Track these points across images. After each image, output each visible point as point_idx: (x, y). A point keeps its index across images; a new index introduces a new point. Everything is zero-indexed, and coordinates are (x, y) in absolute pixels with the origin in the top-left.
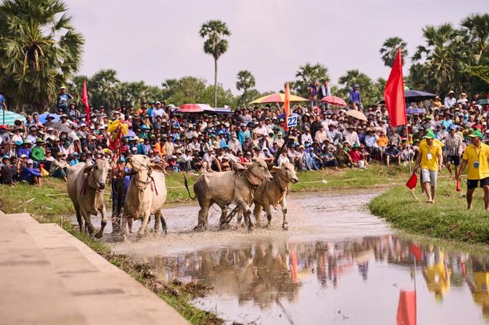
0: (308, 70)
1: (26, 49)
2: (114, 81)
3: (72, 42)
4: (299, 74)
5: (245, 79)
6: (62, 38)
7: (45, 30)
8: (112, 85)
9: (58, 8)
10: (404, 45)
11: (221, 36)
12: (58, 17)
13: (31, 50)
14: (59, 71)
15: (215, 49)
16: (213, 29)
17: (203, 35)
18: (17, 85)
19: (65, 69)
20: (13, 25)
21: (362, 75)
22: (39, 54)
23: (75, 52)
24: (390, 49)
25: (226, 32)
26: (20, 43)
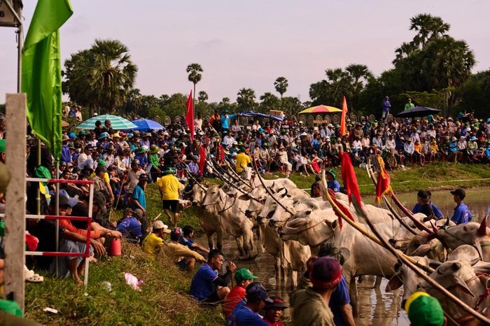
0: (244, 92)
1: (104, 74)
2: (139, 94)
3: (131, 70)
4: (239, 94)
5: (203, 95)
6: (125, 67)
7: (114, 64)
8: (137, 97)
9: (124, 50)
10: (286, 81)
11: (198, 72)
12: (123, 55)
13: (106, 74)
14: (122, 87)
15: (195, 79)
16: (194, 68)
17: (188, 71)
18: (98, 96)
19: (126, 86)
20: (97, 59)
21: (273, 96)
22: (111, 77)
23: (132, 76)
24: (279, 83)
25: (201, 70)
26: (101, 70)
